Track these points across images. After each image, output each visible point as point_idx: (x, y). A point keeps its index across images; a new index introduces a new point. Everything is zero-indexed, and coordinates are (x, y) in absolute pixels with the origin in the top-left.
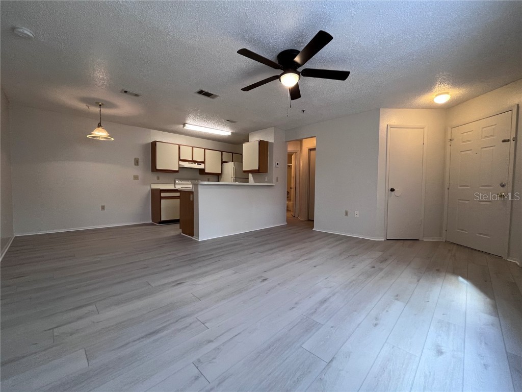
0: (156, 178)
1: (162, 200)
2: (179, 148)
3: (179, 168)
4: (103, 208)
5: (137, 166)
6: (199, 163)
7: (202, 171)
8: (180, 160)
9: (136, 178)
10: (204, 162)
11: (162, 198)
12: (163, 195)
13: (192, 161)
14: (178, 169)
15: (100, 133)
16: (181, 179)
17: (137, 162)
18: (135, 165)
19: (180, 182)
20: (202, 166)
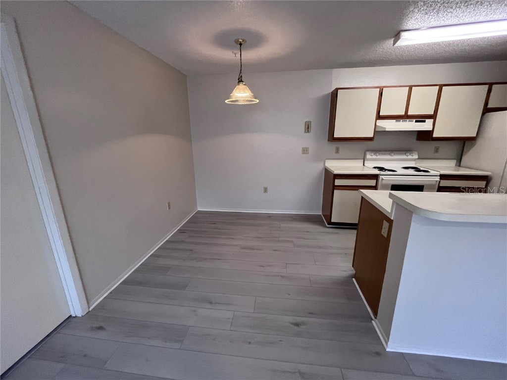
0: (334, 150)
1: (335, 191)
2: (381, 94)
3: (375, 132)
4: (266, 190)
5: (307, 134)
6: (421, 118)
7: (425, 136)
8: (379, 117)
9: (305, 151)
10: (433, 117)
11: (335, 187)
12: (338, 182)
13: (406, 117)
14: (372, 136)
15: (241, 94)
16: (376, 151)
17: (308, 128)
18: (305, 132)
19: (374, 157)
20: (427, 126)
